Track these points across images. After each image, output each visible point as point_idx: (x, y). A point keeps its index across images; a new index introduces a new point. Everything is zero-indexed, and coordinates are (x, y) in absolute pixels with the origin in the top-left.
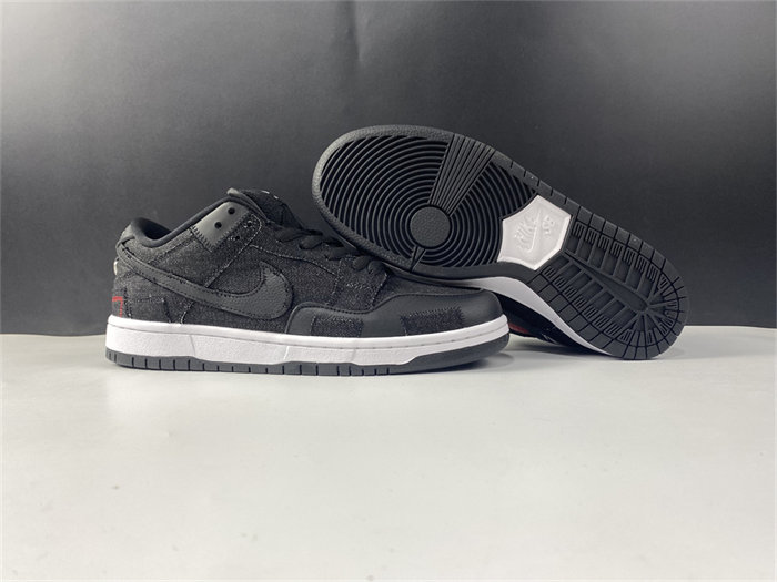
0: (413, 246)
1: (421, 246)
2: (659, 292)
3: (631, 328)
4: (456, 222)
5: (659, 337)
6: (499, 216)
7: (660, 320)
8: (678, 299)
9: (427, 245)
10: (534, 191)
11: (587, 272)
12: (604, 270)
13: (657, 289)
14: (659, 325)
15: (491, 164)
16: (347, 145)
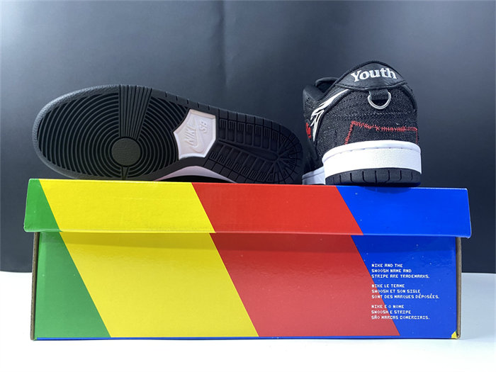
0: (119, 168)
1: (125, 166)
2: (282, 145)
3: (272, 172)
4: (142, 142)
5: (290, 171)
6: (169, 130)
7: (287, 162)
8: (294, 146)
9: (129, 164)
10: (187, 108)
11: (236, 148)
12: (246, 143)
13: (280, 145)
14: (287, 165)
15: (152, 98)
16: (47, 115)
